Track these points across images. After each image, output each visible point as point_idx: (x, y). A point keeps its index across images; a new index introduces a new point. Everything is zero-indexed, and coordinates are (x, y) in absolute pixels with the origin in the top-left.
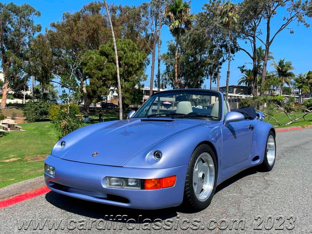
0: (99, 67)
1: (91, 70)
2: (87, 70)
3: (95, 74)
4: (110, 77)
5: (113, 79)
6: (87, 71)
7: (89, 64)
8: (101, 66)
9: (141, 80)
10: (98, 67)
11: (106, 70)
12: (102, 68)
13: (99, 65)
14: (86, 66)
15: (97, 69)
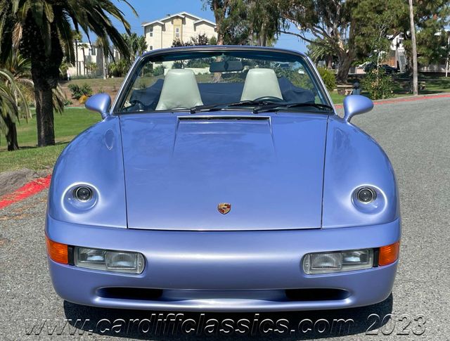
0: (378, 9)
1: (365, 13)
2: (359, 13)
3: (372, 20)
4: (396, 22)
5: (400, 26)
6: (359, 16)
7: (361, 4)
8: (380, 5)
9: (446, 24)
10: (375, 8)
11: (389, 11)
12: (382, 8)
13: (377, 4)
14: (356, 8)
15: (374, 12)
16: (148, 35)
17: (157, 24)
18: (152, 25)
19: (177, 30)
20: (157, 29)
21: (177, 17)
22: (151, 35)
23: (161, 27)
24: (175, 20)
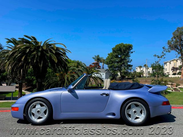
16: (165, 65)
17: (168, 62)
18: (166, 63)
19: (175, 64)
20: (168, 64)
21: (175, 60)
22: (166, 65)
23: (169, 63)
24: (174, 61)
